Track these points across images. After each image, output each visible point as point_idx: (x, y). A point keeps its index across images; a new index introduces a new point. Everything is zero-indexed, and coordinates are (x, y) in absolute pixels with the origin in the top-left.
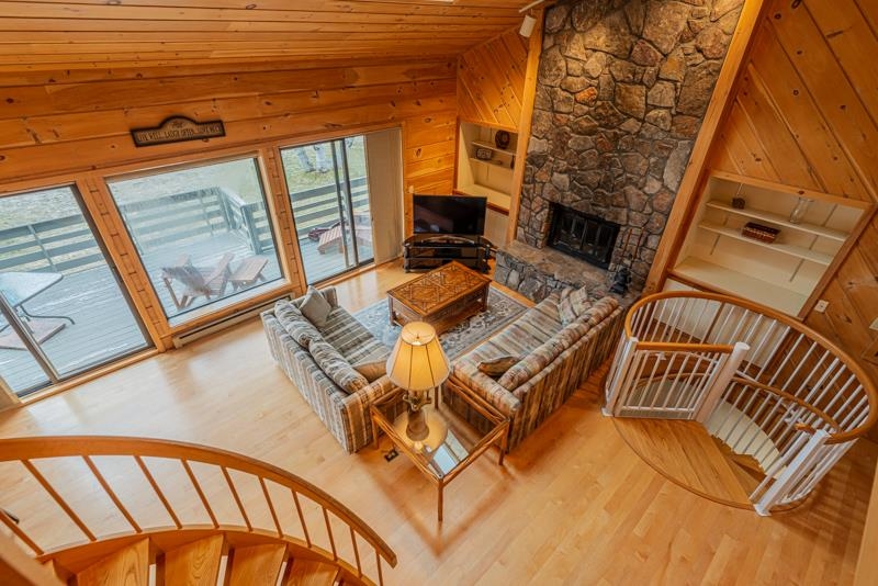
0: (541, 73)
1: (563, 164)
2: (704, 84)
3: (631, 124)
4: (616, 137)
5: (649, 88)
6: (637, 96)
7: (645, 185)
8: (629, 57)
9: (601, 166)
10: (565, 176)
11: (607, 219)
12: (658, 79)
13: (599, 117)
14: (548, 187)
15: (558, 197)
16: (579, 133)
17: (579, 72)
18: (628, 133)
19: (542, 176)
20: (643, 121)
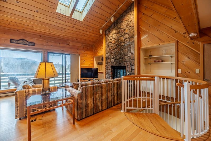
0: (106, 41)
1: (112, 57)
2: (133, 31)
3: (123, 44)
4: (120, 47)
5: (124, 36)
6: (122, 38)
7: (128, 55)
8: (119, 33)
9: (119, 54)
10: (113, 59)
11: (123, 66)
12: (125, 34)
13: (117, 45)
14: (110, 63)
15: (112, 64)
16: (114, 49)
17: (112, 39)
18: (122, 46)
19: (109, 61)
20: (124, 42)
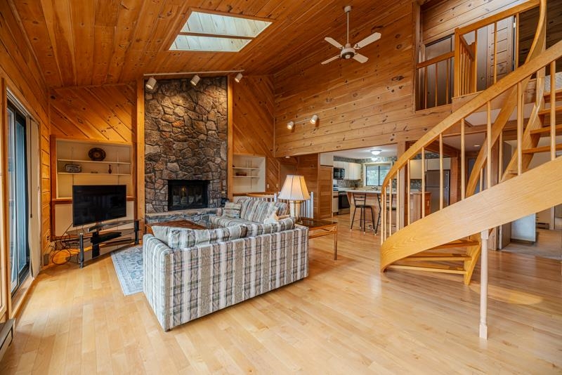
1: (173, 158)
2: (224, 122)
3: (202, 136)
4: (198, 142)
5: (206, 123)
6: (202, 125)
7: (215, 160)
8: (194, 110)
9: (194, 155)
10: (175, 164)
11: (204, 179)
12: (208, 120)
13: (187, 134)
14: (166, 172)
15: (174, 176)
16: (179, 141)
17: (172, 113)
18: (202, 140)
19: (159, 166)
20: (207, 135)
